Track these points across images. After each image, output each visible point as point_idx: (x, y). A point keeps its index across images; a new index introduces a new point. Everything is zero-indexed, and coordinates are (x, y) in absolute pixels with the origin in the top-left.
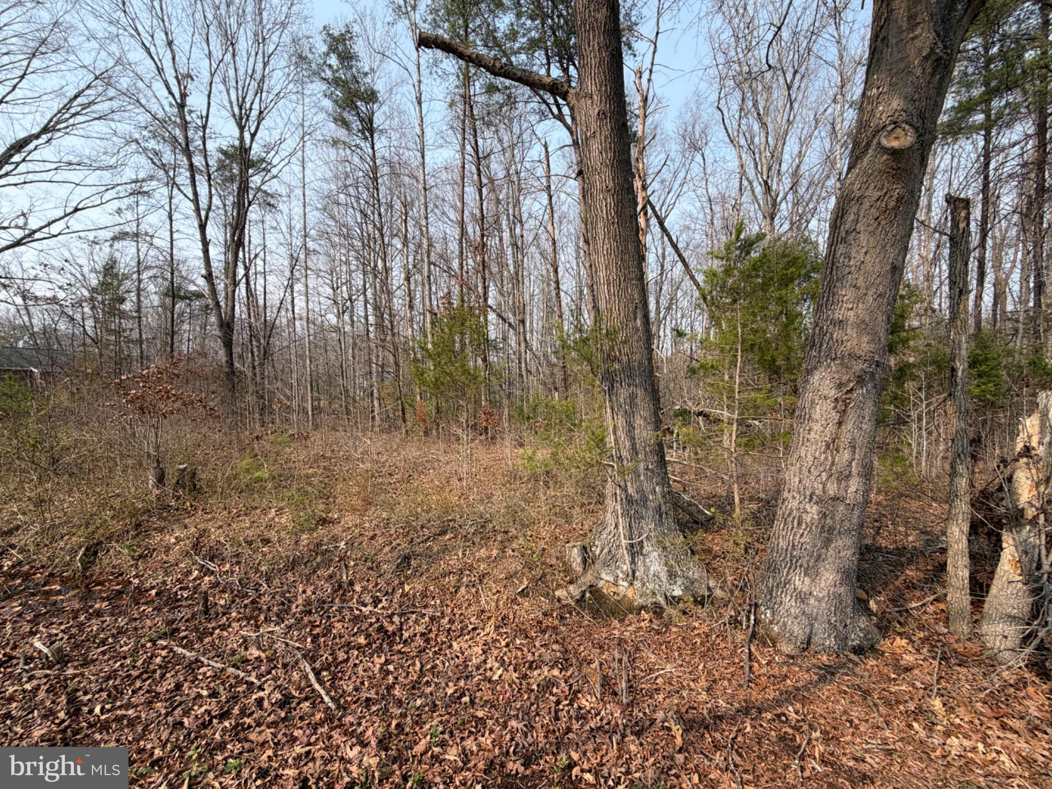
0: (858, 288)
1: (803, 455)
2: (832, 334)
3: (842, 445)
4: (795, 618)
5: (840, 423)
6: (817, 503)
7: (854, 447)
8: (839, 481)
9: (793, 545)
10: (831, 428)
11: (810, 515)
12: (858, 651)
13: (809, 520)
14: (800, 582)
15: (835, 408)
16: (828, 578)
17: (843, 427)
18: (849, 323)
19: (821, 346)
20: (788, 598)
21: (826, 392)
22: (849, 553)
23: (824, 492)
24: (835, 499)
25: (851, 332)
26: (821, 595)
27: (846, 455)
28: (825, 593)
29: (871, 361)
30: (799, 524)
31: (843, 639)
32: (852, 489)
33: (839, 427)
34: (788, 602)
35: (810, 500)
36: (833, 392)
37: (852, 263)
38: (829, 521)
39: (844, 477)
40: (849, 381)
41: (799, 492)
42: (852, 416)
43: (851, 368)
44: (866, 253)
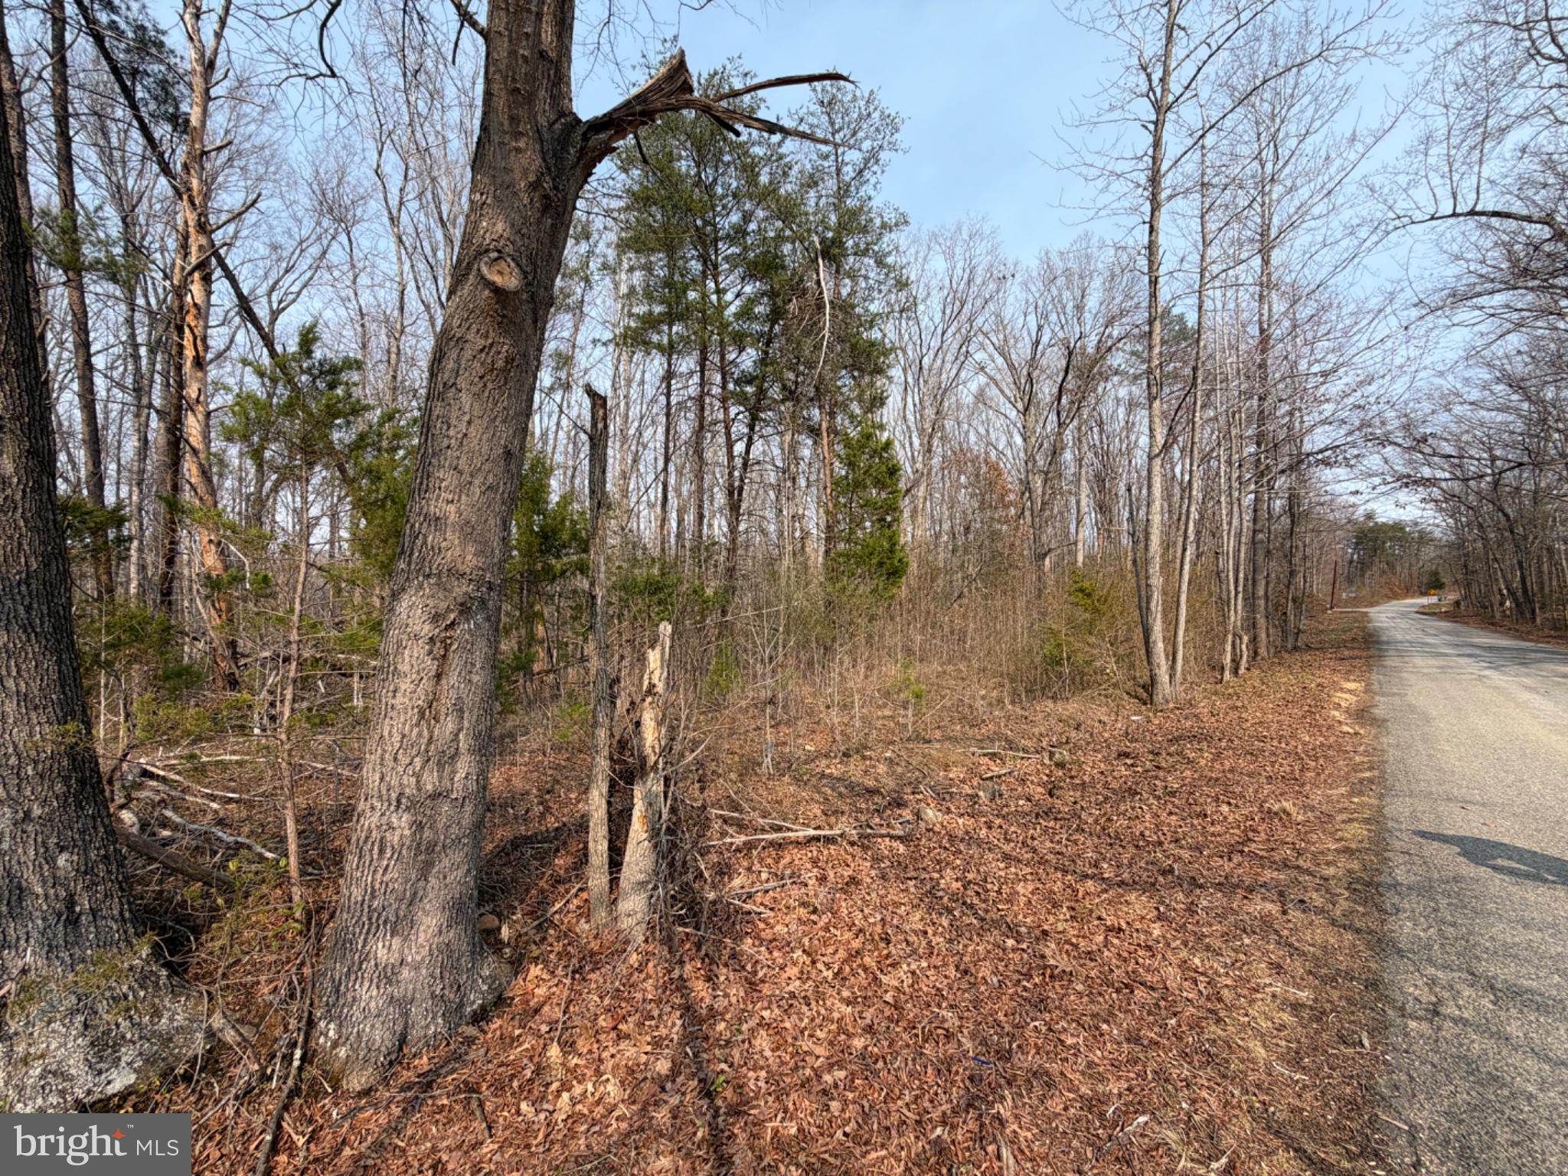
0: (461, 473)
1: (386, 734)
2: (425, 537)
3: (443, 710)
4: (378, 1016)
5: (438, 676)
6: (408, 809)
7: (461, 711)
8: (440, 765)
9: (373, 890)
10: (427, 684)
11: (398, 832)
12: (480, 1017)
13: (396, 839)
14: (383, 950)
15: (430, 652)
16: (430, 923)
17: (444, 682)
18: (449, 522)
19: (411, 554)
20: (366, 984)
21: (417, 628)
22: (460, 873)
23: (419, 790)
24: (435, 796)
25: (452, 537)
26: (418, 958)
27: (450, 725)
28: (425, 951)
29: (479, 582)
30: (381, 851)
31: (454, 1013)
32: (460, 775)
33: (437, 683)
34: (368, 995)
35: (398, 807)
36: (427, 627)
37: (452, 433)
38: (427, 833)
39: (447, 759)
40: (448, 610)
41: (380, 797)
42: (456, 661)
43: (450, 591)
44: (469, 423)
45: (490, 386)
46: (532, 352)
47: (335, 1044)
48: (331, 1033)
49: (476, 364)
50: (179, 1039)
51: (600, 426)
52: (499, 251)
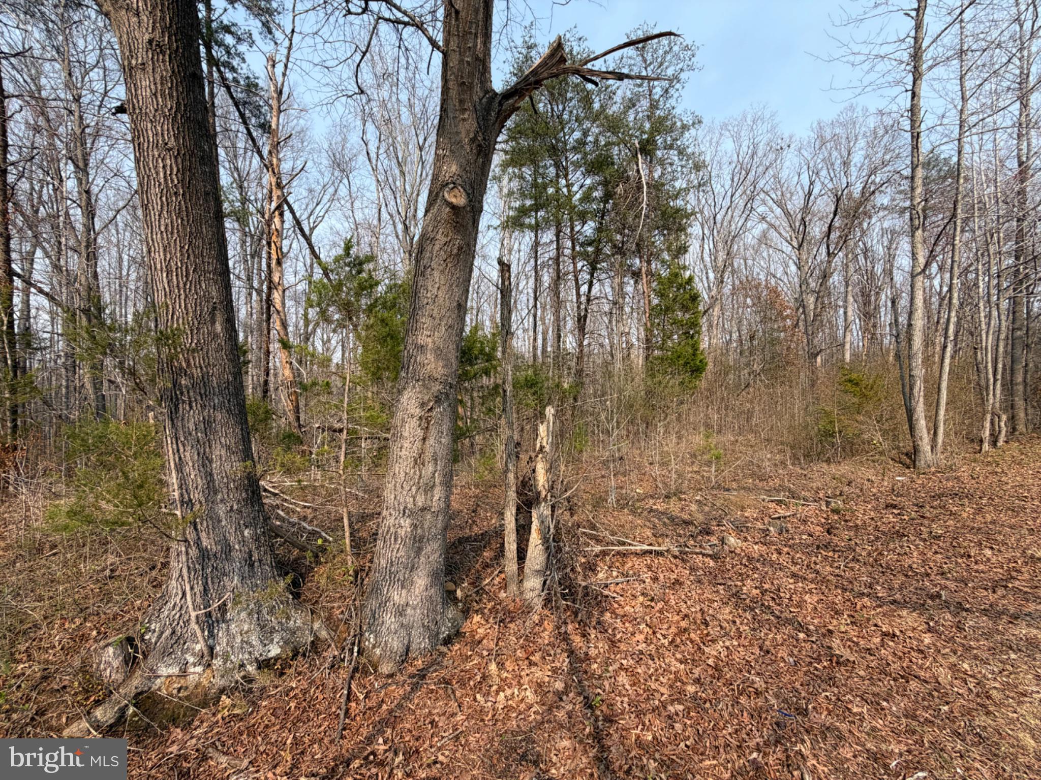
0: (434, 319)
1: (397, 472)
2: (416, 357)
3: (427, 459)
4: (395, 633)
5: (424, 439)
6: (409, 516)
7: (436, 460)
8: (426, 492)
9: (392, 562)
10: (418, 444)
11: (404, 529)
12: (448, 641)
13: (403, 533)
14: (397, 596)
15: (420, 425)
16: (421, 581)
17: (427, 442)
18: (429, 348)
19: (408, 368)
20: (389, 615)
21: (412, 411)
22: (437, 555)
23: (415, 505)
24: (423, 509)
25: (430, 356)
26: (415, 603)
27: (430, 468)
28: (419, 599)
29: (445, 383)
30: (396, 540)
31: (434, 636)
32: (436, 498)
33: (424, 443)
34: (389, 620)
35: (404, 514)
36: (418, 410)
37: (429, 295)
38: (419, 531)
39: (429, 489)
40: (429, 400)
41: (394, 509)
42: (433, 431)
43: (430, 389)
44: (438, 288)
45: (450, 265)
46: (472, 243)
47: (374, 647)
48: (372, 640)
49: (442, 253)
50: (299, 633)
51: (507, 283)
52: (454, 183)
